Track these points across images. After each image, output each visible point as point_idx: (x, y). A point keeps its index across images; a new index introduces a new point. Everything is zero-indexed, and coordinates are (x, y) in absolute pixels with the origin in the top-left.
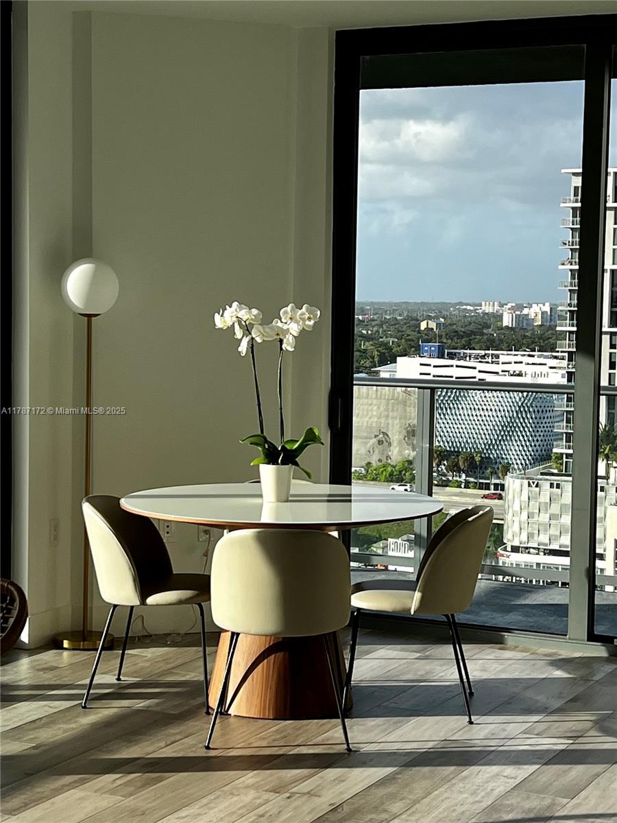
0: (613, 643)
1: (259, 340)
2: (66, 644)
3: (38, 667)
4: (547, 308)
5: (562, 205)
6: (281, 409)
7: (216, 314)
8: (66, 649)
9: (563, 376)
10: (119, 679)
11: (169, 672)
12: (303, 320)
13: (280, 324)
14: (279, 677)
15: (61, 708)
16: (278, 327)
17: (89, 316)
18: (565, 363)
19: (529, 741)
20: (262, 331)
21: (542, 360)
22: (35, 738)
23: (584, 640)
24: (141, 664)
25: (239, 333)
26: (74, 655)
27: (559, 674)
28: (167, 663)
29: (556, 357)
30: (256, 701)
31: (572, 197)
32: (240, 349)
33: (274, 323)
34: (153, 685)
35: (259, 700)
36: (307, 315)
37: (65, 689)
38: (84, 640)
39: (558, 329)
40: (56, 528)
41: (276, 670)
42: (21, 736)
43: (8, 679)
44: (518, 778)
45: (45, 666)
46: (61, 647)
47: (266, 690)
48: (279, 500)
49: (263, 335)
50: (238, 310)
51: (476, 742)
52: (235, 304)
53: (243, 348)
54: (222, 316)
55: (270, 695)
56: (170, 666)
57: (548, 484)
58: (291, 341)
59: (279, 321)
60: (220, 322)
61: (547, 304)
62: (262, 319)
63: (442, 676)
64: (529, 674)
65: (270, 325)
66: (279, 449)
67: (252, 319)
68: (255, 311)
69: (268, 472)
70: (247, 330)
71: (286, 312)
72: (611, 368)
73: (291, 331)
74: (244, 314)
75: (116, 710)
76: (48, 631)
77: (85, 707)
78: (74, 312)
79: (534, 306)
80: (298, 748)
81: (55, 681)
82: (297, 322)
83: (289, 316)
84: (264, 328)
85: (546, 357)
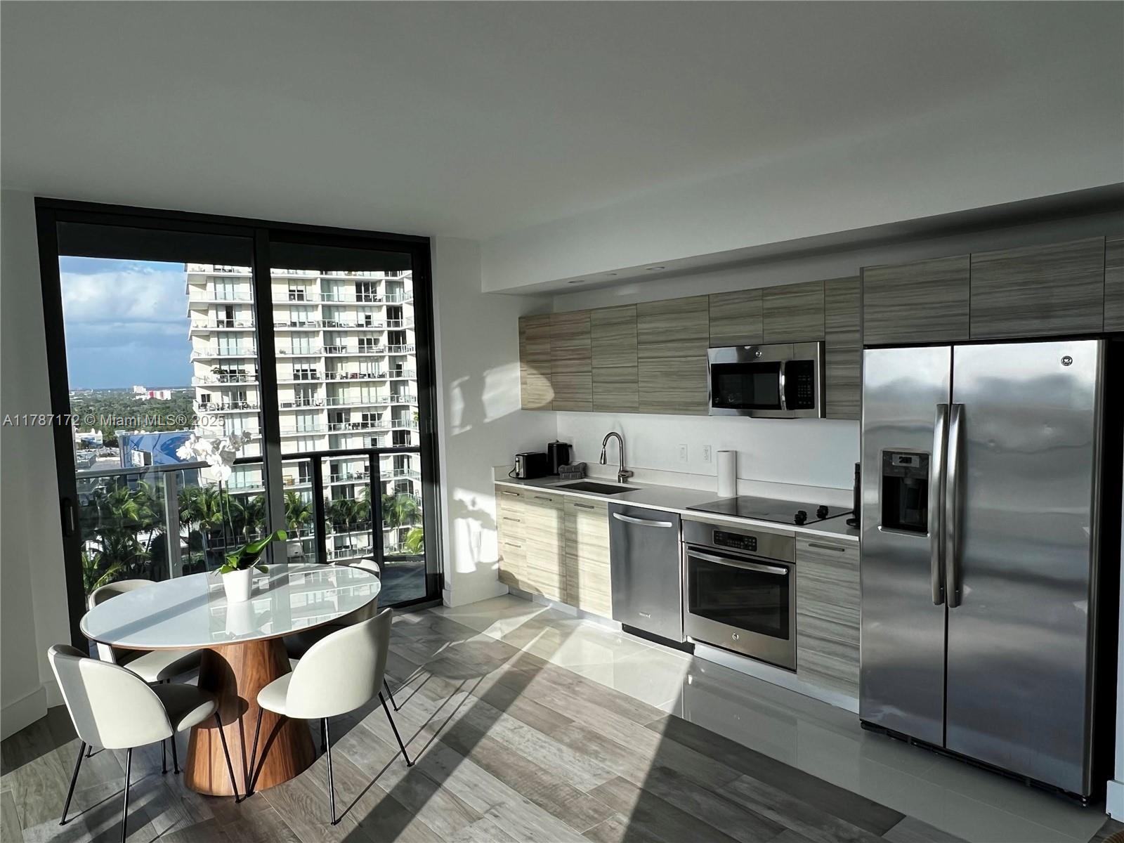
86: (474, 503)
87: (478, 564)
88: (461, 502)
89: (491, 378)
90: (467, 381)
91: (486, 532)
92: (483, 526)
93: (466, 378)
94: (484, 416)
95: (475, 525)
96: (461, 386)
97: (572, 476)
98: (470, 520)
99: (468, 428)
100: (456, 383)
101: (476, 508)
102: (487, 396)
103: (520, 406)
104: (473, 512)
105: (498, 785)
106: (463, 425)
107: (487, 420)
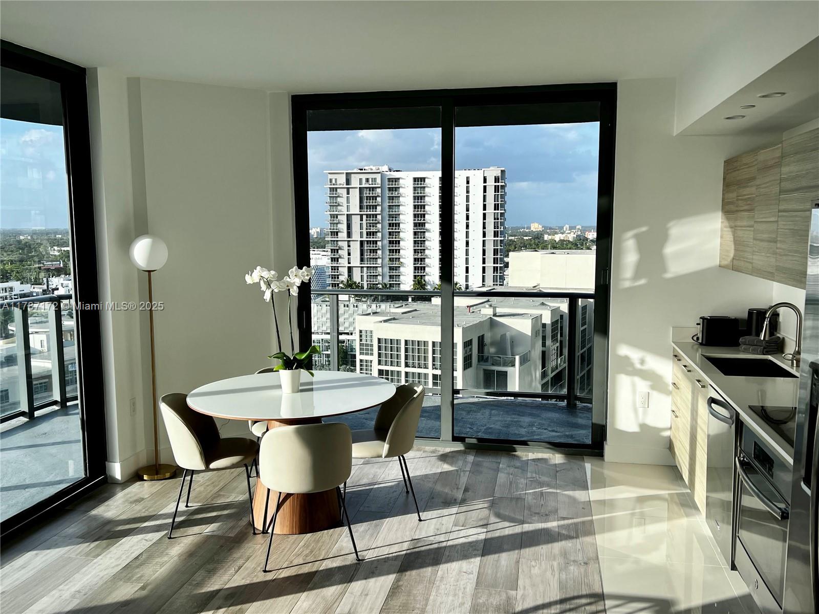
0: (465, 441)
1: (276, 290)
2: (145, 477)
3: (131, 500)
4: (319, 230)
5: (325, 186)
6: (291, 333)
7: (247, 275)
8: (145, 480)
9: (328, 259)
10: (187, 506)
11: (217, 495)
12: (304, 276)
13: (288, 279)
14: (301, 506)
15: (154, 541)
16: (287, 281)
17: (149, 272)
18: (330, 253)
19: (462, 533)
20: (278, 285)
21: (318, 252)
22: (141, 576)
23: (450, 441)
24: (198, 489)
25: (263, 287)
26: (153, 486)
27: (447, 467)
28: (214, 487)
29: (324, 251)
30: (287, 523)
31: (329, 183)
32: (265, 298)
33: (284, 279)
34: (210, 509)
35: (289, 523)
36: (306, 273)
37: (152, 520)
38: (157, 474)
39: (326, 239)
40: (134, 404)
41: (298, 502)
42: (130, 575)
43: (112, 514)
44: (474, 572)
45: (135, 498)
46: (143, 480)
47: (293, 515)
48: (294, 392)
49: (279, 288)
50: (261, 271)
51: (432, 538)
52: (259, 268)
53: (267, 296)
54: (251, 275)
55: (296, 519)
56: (217, 489)
57: (325, 305)
58: (295, 289)
59: (288, 278)
60: (249, 279)
61: (319, 228)
62: (277, 277)
63: (384, 478)
64: (431, 470)
65: (283, 280)
66: (292, 359)
67: (271, 277)
68: (273, 272)
69: (285, 376)
70: (268, 284)
71: (292, 272)
72: (348, 255)
73: (296, 284)
74: (266, 274)
75: (191, 538)
76: (132, 469)
77: (170, 538)
78: (138, 269)
79: (313, 229)
80: (325, 562)
81: (144, 512)
82: (300, 278)
83: (295, 274)
84: (280, 283)
85: (321, 251)
86: (642, 362)
87: (643, 426)
88: (627, 358)
89: (676, 230)
90: (644, 232)
91: (655, 395)
92: (653, 387)
93: (644, 229)
94: (664, 269)
95: (643, 386)
96: (637, 237)
97: (753, 350)
98: (637, 380)
99: (642, 282)
100: (630, 234)
101: (644, 368)
102: (669, 250)
103: (718, 263)
104: (641, 370)
105: (380, 600)
106: (636, 276)
107: (668, 275)
